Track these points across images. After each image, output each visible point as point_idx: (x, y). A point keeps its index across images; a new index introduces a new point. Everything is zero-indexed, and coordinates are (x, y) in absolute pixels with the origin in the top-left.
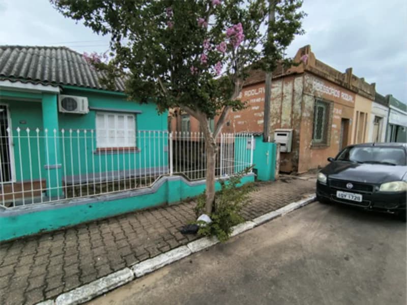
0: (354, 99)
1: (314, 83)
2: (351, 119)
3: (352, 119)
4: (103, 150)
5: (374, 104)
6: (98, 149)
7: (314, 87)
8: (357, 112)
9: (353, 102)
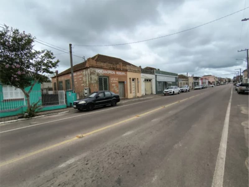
0: (126, 74)
1: (96, 70)
2: (125, 82)
3: (127, 81)
4: (5, 100)
5: (142, 74)
6: (3, 100)
7: (96, 72)
8: (130, 78)
9: (126, 75)
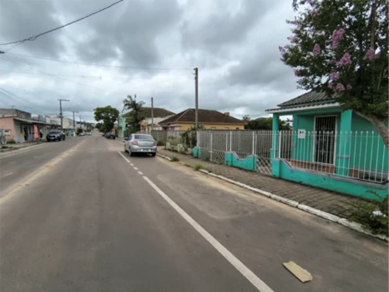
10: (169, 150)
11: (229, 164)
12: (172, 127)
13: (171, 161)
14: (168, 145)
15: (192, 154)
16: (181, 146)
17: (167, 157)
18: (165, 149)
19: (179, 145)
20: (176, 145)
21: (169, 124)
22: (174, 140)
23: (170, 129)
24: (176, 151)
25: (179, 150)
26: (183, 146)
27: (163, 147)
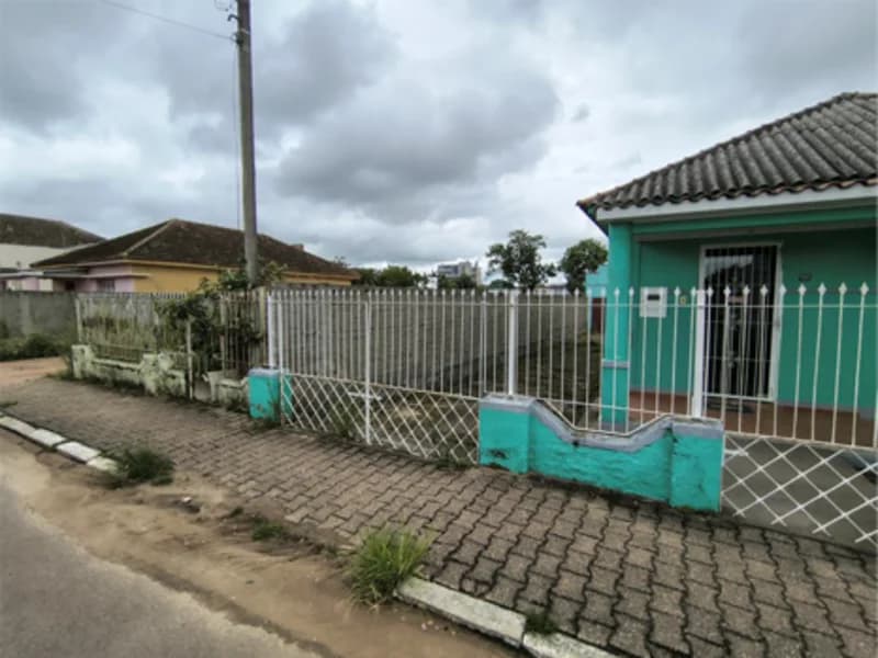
10: (93, 381)
11: (516, 464)
12: (101, 281)
13: (111, 483)
14: (85, 358)
15: (238, 406)
16: (165, 364)
17: (73, 448)
18: (68, 377)
19: (149, 357)
20: (136, 356)
21: (87, 270)
22: (120, 336)
23: (94, 287)
24: (137, 389)
25: (150, 383)
26: (179, 364)
27: (54, 365)
